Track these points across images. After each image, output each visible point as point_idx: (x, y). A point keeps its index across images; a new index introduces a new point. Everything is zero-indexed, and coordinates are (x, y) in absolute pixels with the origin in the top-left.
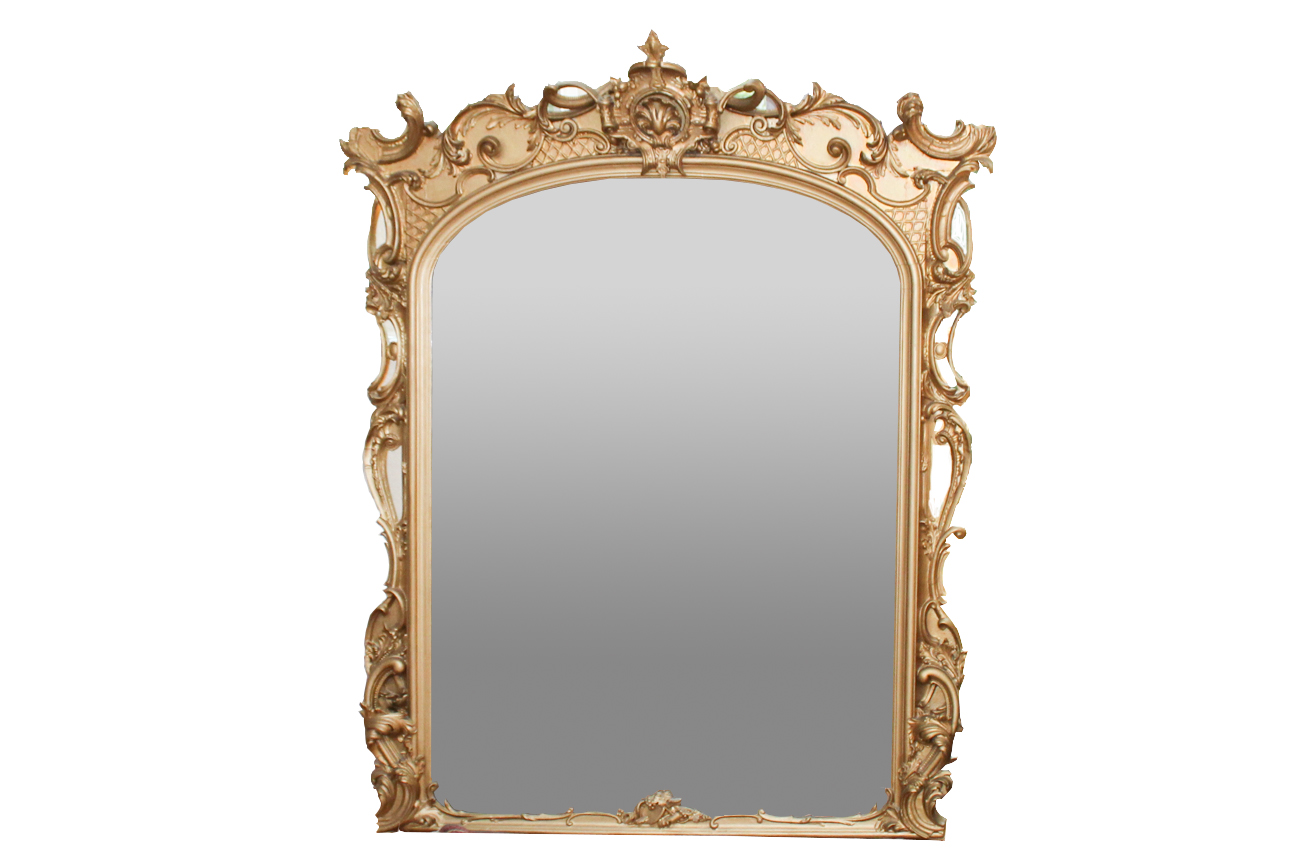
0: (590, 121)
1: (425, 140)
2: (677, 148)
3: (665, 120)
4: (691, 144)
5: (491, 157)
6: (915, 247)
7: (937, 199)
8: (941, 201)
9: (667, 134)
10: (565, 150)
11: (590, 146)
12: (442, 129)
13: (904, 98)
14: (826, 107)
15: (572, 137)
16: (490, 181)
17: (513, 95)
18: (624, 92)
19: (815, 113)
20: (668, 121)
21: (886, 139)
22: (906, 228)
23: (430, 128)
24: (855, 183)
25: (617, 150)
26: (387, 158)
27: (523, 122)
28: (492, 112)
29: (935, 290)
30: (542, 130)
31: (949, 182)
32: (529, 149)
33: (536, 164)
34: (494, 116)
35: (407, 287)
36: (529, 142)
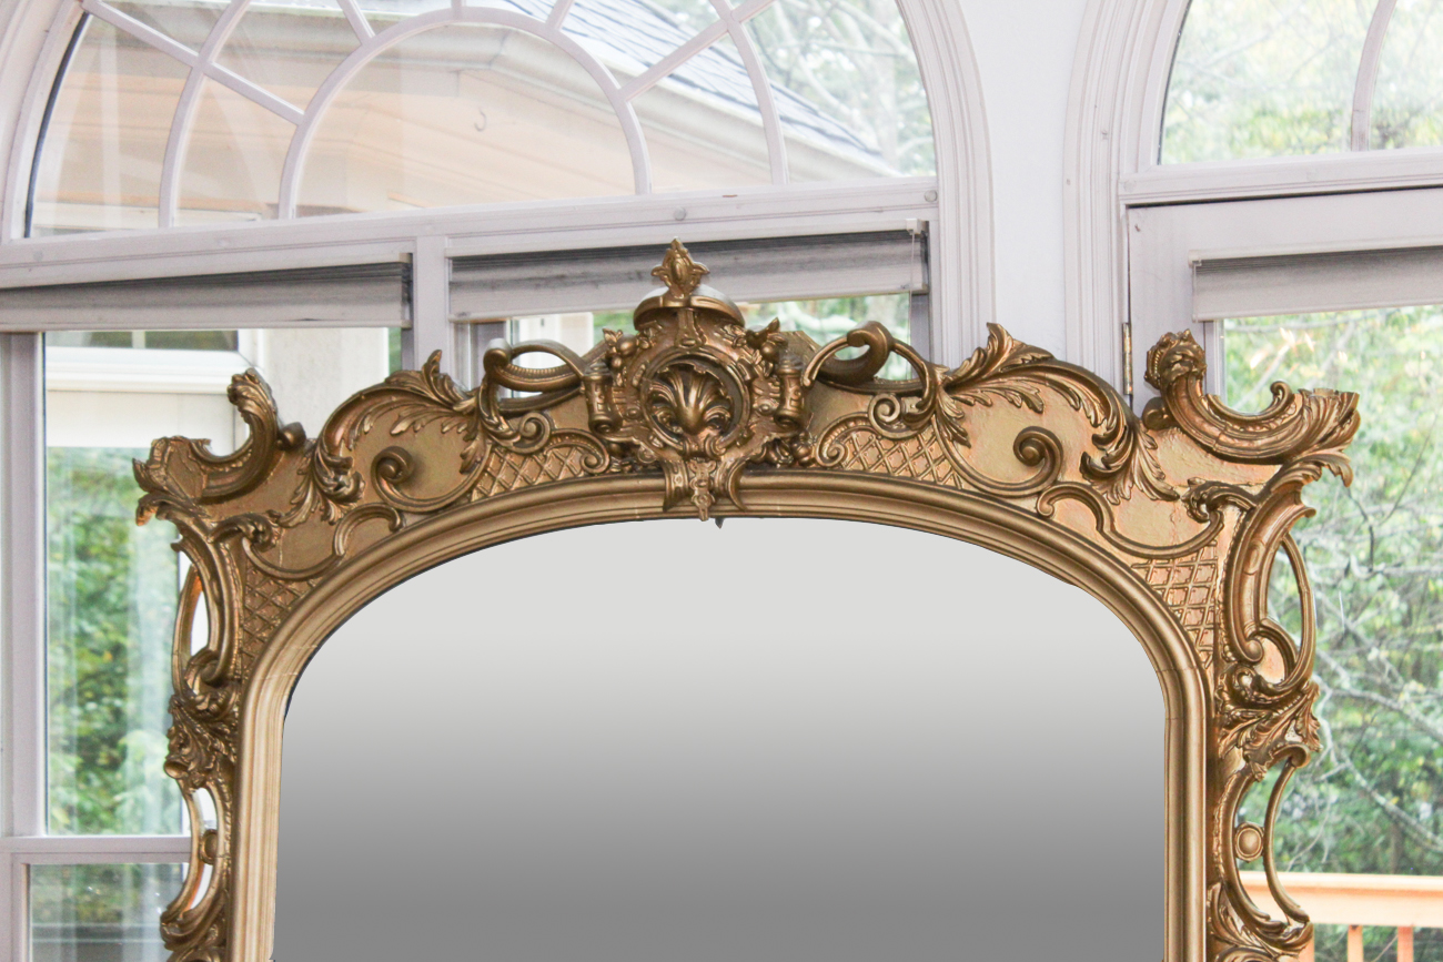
0: (568, 417)
1: (283, 458)
2: (729, 459)
3: (702, 406)
4: (756, 449)
5: (396, 486)
6: (1193, 636)
7: (1236, 540)
8: (1244, 544)
9: (707, 431)
10: (527, 468)
11: (574, 459)
12: (313, 432)
13: (1162, 345)
14: (1013, 370)
15: (541, 444)
16: (394, 529)
17: (436, 371)
18: (633, 354)
19: (993, 384)
20: (707, 408)
21: (1132, 429)
22: (1173, 598)
23: (289, 436)
24: (1072, 514)
25: (622, 466)
26: (215, 492)
27: (455, 421)
28: (401, 404)
29: (1236, 722)
30: (487, 434)
31: (1260, 506)
32: (464, 471)
33: (475, 496)
34: (404, 412)
35: (238, 729)
36: (463, 456)
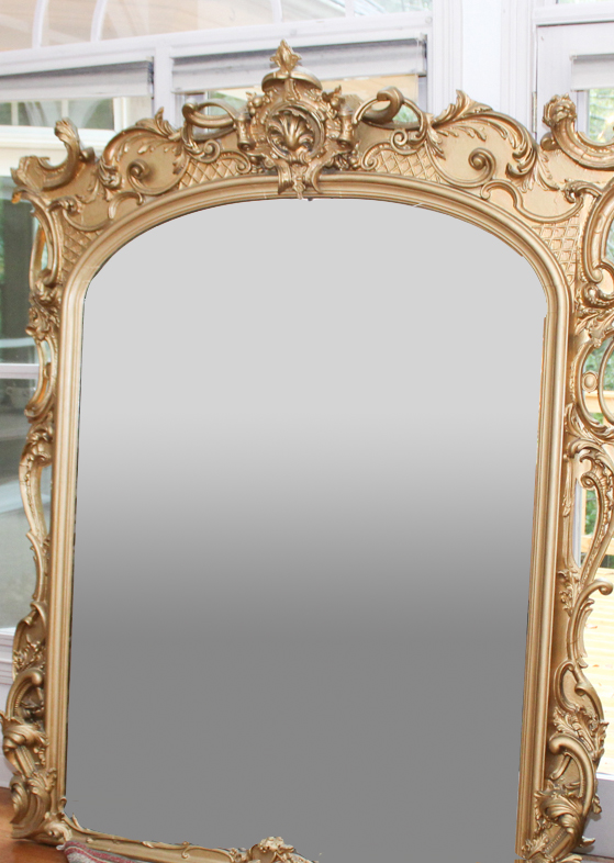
0: (229, 144)
1: (84, 166)
2: (314, 166)
3: (297, 135)
4: (329, 160)
5: (141, 180)
6: (564, 267)
7: (590, 214)
8: (595, 217)
9: (301, 149)
10: (208, 171)
11: (232, 165)
12: (98, 154)
13: (552, 101)
14: (470, 116)
15: (216, 157)
16: (139, 204)
17: (161, 118)
18: (261, 107)
19: (459, 124)
20: (301, 136)
21: (534, 150)
22: (554, 245)
23: (85, 154)
24: (500, 199)
25: (258, 170)
26: (49, 185)
27: (171, 145)
28: (144, 137)
29: (585, 315)
30: (187, 152)
31: (604, 194)
32: (176, 172)
33: (181, 186)
34: (145, 141)
35: (60, 311)
36: (175, 165)
